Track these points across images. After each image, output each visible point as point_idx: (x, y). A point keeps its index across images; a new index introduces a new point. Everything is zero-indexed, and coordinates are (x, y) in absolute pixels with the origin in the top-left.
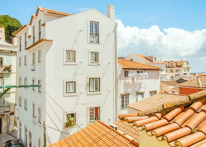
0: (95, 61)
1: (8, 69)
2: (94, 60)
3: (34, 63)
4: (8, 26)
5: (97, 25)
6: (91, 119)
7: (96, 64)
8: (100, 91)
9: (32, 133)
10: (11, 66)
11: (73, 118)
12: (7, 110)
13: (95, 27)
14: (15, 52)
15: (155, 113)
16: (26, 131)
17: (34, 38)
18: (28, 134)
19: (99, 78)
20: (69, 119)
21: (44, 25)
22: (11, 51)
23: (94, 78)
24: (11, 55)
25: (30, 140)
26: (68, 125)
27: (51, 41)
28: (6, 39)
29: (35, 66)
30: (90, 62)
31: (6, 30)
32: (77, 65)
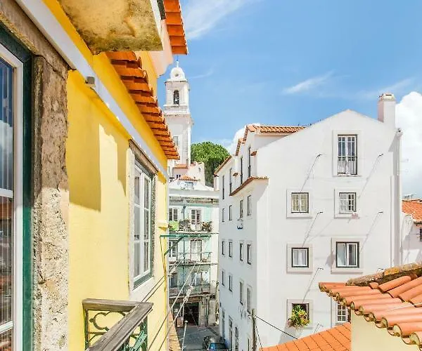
0: (350, 209)
1: (207, 227)
2: (347, 208)
3: (241, 216)
4: (209, 159)
5: (353, 140)
6: (339, 318)
7: (350, 215)
8: (358, 267)
9: (239, 330)
10: (211, 222)
11: (303, 312)
12: (205, 290)
13: (349, 144)
14: (217, 201)
15: (369, 282)
16: (231, 326)
17: (242, 176)
18: (234, 330)
19: (358, 243)
20: (296, 313)
21: (254, 154)
22: (212, 199)
23: (346, 243)
24: (211, 206)
25: (236, 340)
26: (295, 322)
27: (266, 178)
28: (206, 180)
29: (244, 222)
30: (337, 212)
31: (206, 167)
32: (311, 218)
